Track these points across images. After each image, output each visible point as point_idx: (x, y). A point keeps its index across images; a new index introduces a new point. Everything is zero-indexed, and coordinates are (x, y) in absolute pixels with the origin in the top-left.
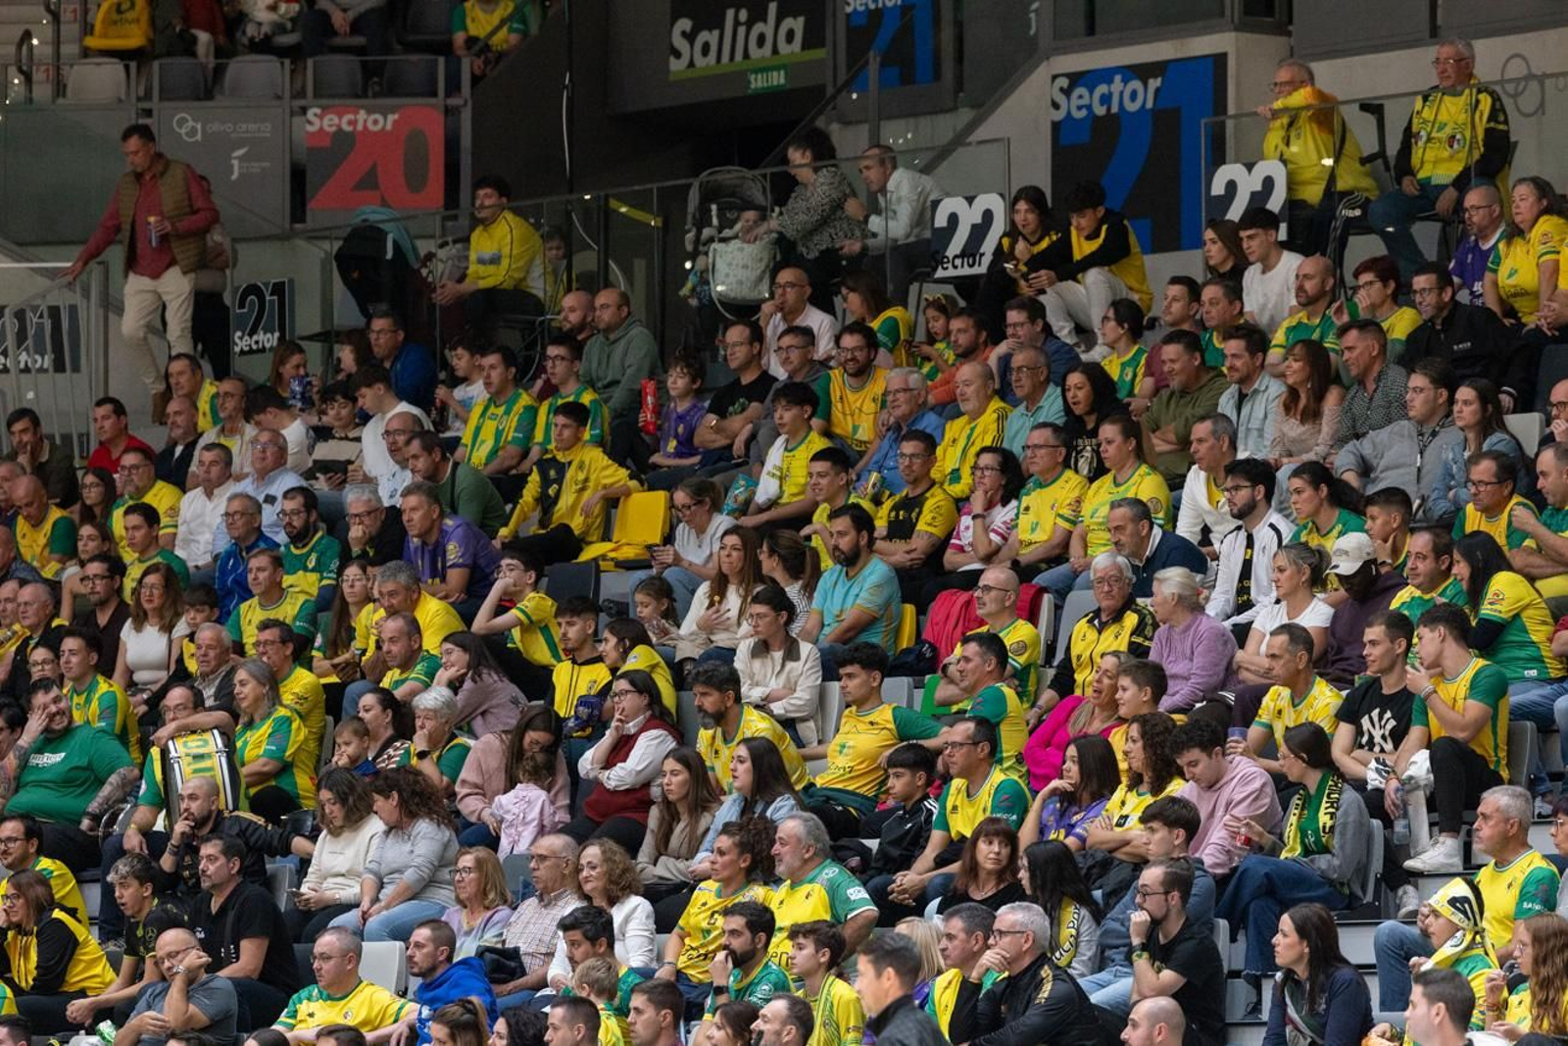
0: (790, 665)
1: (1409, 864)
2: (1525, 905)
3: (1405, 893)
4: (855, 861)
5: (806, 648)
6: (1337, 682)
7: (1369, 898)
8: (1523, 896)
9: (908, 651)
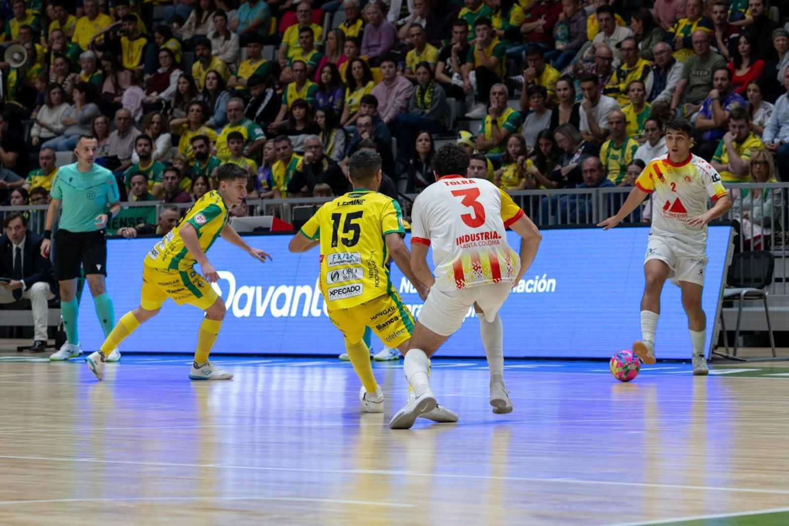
0: (227, 42)
1: (468, 115)
5: (233, 36)
6: (437, 46)
9: (273, 35)
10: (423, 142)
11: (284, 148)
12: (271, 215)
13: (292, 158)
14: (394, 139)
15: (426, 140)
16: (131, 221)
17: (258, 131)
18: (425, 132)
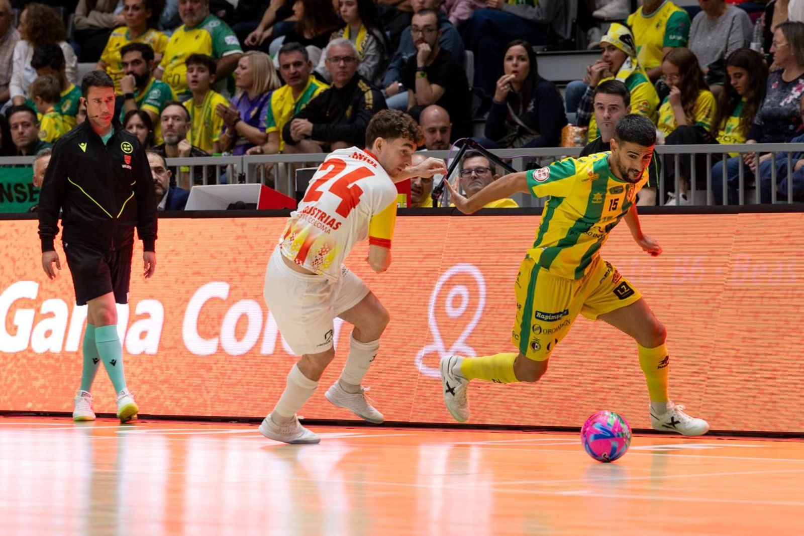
1: (597, 13)
2: (672, 37)
3: (593, 32)
4: (222, 13)
7: (568, 36)
8: (669, 31)
10: (515, 61)
11: (297, 64)
12: (259, 182)
13: (309, 84)
14: (469, 53)
15: (520, 58)
16: (19, 188)
17: (231, 40)
18: (519, 43)
